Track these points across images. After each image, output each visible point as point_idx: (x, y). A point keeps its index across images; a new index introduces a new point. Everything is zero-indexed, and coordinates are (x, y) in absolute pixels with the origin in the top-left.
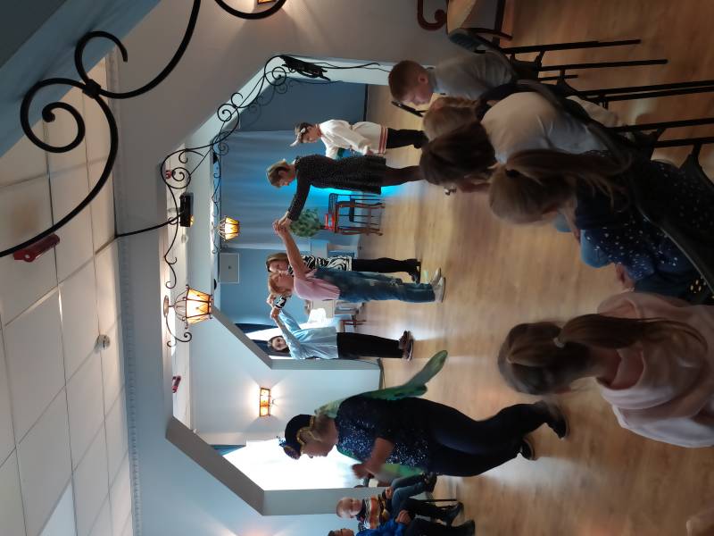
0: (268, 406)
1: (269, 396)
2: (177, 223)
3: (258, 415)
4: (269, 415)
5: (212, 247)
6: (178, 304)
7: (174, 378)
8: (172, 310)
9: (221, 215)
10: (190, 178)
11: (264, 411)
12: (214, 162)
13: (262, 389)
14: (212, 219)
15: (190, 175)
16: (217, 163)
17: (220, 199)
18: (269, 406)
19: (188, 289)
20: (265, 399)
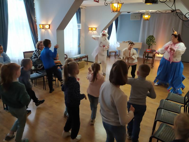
1: (94, 30)
3: (89, 27)
4: (89, 30)
5: (141, 11)
9: (152, 14)
10: (163, 2)
12: (171, 11)
13: (96, 28)
14: (150, 11)
15: (164, 2)
16: (171, 12)
17: (157, 13)
18: (91, 30)
19: (122, 4)
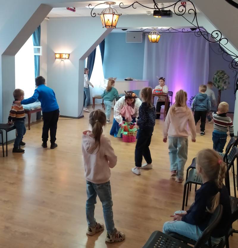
0: (60, 58)
1: (65, 58)
2: (155, 9)
3: (56, 52)
4: (56, 58)
5: (144, 28)
6: (111, 10)
7: (75, 8)
8: (108, 6)
9: (162, 33)
10: (180, 15)
11: (58, 56)
12: (191, 29)
13: (69, 55)
14: (160, 28)
15: (182, 15)
17: (170, 32)
19: (119, 15)
20: (64, 56)
